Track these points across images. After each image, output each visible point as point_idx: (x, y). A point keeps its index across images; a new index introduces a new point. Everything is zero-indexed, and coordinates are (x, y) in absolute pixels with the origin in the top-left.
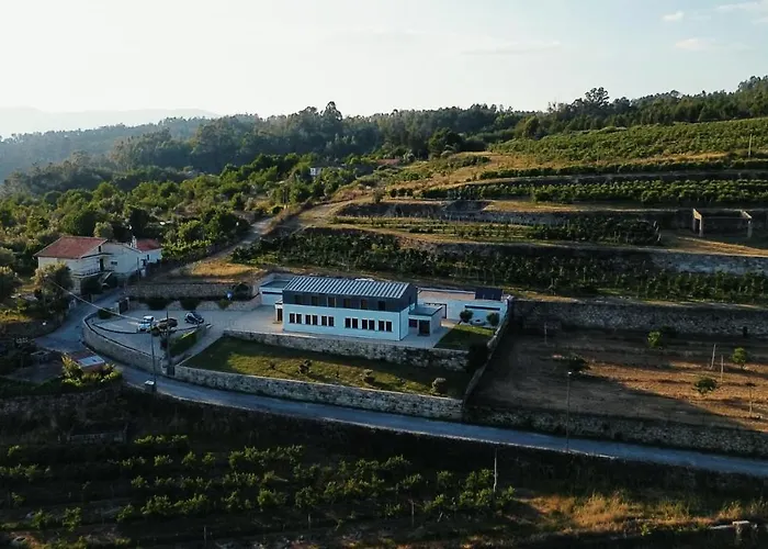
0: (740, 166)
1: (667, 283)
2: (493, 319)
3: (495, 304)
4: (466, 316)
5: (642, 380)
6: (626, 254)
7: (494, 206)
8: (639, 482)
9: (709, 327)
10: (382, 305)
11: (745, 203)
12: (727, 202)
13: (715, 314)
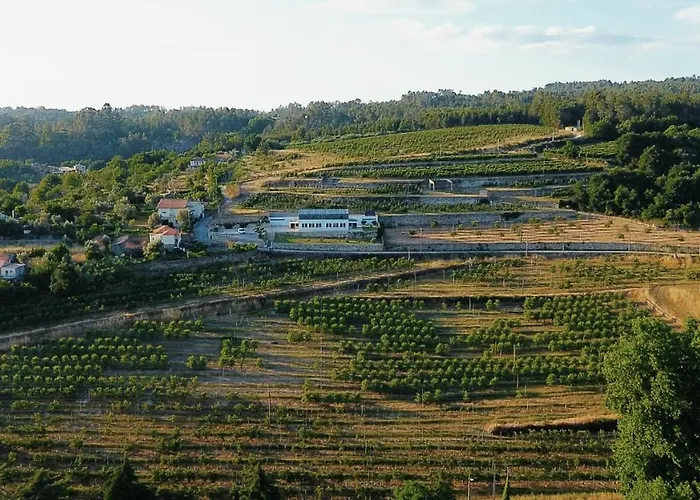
0: (439, 160)
1: (428, 208)
2: (374, 223)
3: (373, 217)
4: (363, 223)
5: (433, 236)
6: (410, 198)
7: (343, 180)
8: (446, 257)
9: (447, 221)
10: (342, 217)
11: (448, 176)
12: (441, 176)
13: (449, 217)
